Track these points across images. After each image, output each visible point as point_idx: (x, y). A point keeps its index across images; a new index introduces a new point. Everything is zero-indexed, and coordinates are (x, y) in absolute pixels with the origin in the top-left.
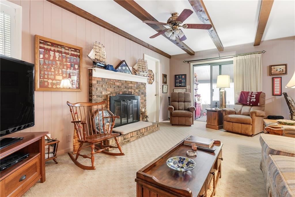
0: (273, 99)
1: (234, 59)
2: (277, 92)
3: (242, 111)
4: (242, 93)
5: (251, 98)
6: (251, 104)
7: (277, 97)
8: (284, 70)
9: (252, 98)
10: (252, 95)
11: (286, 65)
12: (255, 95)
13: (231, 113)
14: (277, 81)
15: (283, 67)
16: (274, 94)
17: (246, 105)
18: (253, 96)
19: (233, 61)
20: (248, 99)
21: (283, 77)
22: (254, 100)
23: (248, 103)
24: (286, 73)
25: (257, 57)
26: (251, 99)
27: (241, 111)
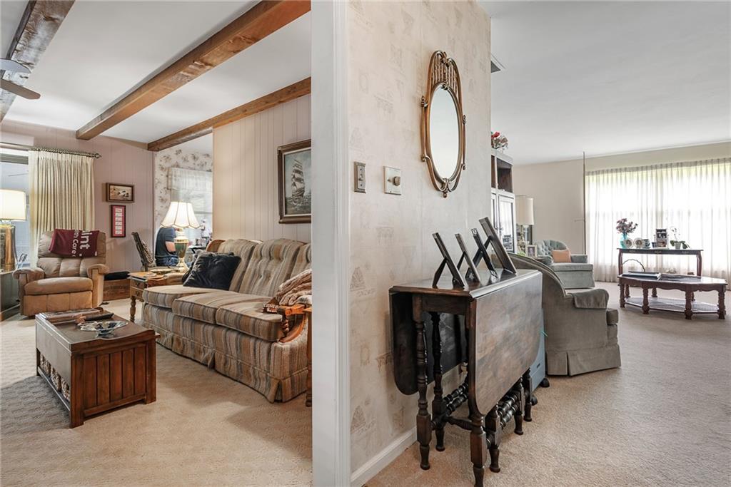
0: (112, 244)
1: (31, 155)
2: (119, 230)
3: (61, 270)
4: (59, 233)
5: (79, 242)
6: (81, 255)
7: (119, 241)
8: (130, 194)
9: (82, 242)
10: (83, 237)
11: (132, 187)
12: (87, 237)
13: (37, 276)
14: (119, 213)
15: (128, 190)
16: (114, 235)
17: (70, 257)
18: (85, 239)
19: (27, 158)
20: (74, 246)
21: (127, 205)
22: (87, 246)
23: (74, 252)
24: (132, 200)
25: (84, 162)
26: (79, 245)
27: (58, 270)
